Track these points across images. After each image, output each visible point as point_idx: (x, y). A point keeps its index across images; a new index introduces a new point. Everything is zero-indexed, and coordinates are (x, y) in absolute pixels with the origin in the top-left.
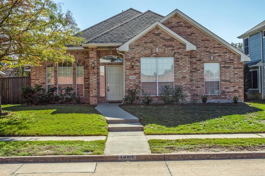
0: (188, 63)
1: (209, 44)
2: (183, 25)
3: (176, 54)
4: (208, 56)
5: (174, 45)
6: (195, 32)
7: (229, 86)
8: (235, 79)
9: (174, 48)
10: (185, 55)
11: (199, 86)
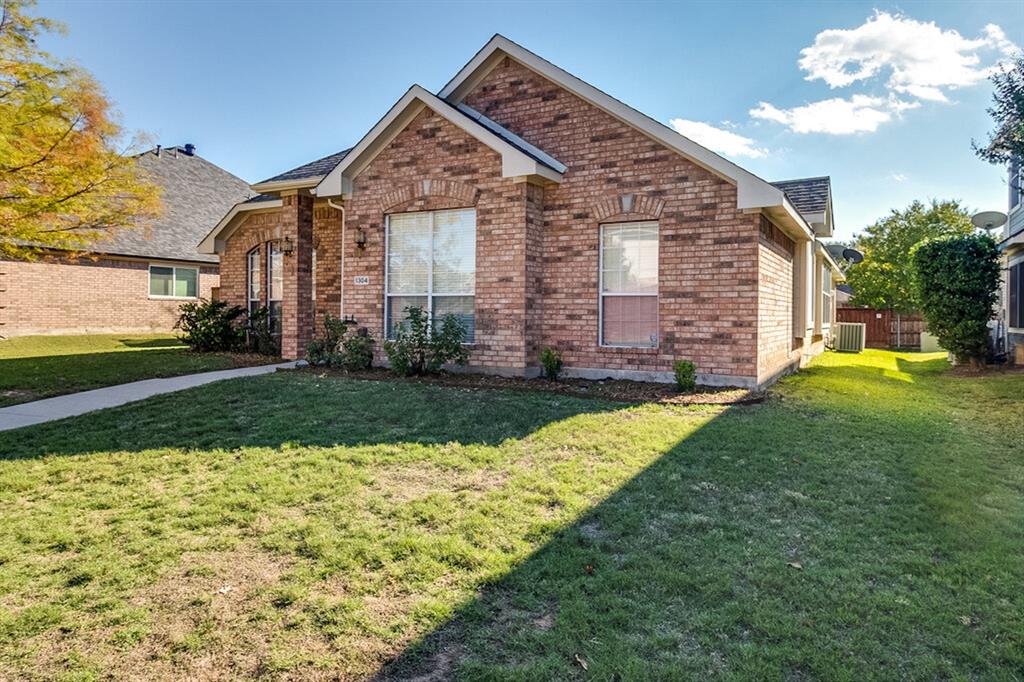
0: (519, 225)
1: (617, 151)
2: (530, 91)
3: (482, 196)
4: (613, 200)
5: (478, 165)
6: (568, 111)
7: (693, 314)
8: (720, 289)
9: (476, 176)
10: (511, 199)
11: (576, 312)
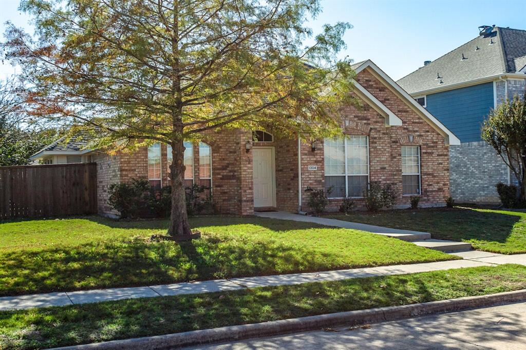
0: (388, 145)
1: (407, 117)
2: (374, 85)
3: (372, 131)
4: (406, 136)
5: (370, 117)
6: (389, 97)
7: (433, 182)
8: (439, 172)
9: (369, 122)
10: (384, 134)
11: (396, 182)
